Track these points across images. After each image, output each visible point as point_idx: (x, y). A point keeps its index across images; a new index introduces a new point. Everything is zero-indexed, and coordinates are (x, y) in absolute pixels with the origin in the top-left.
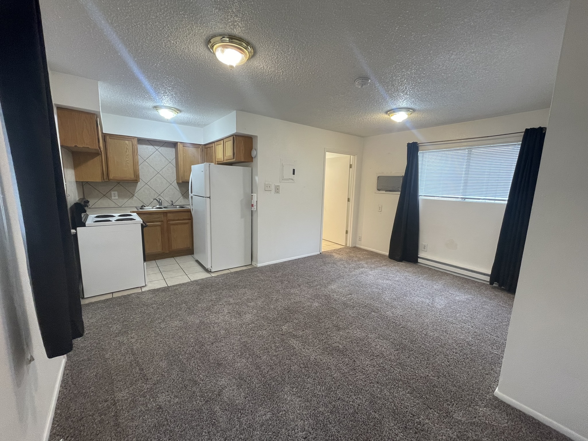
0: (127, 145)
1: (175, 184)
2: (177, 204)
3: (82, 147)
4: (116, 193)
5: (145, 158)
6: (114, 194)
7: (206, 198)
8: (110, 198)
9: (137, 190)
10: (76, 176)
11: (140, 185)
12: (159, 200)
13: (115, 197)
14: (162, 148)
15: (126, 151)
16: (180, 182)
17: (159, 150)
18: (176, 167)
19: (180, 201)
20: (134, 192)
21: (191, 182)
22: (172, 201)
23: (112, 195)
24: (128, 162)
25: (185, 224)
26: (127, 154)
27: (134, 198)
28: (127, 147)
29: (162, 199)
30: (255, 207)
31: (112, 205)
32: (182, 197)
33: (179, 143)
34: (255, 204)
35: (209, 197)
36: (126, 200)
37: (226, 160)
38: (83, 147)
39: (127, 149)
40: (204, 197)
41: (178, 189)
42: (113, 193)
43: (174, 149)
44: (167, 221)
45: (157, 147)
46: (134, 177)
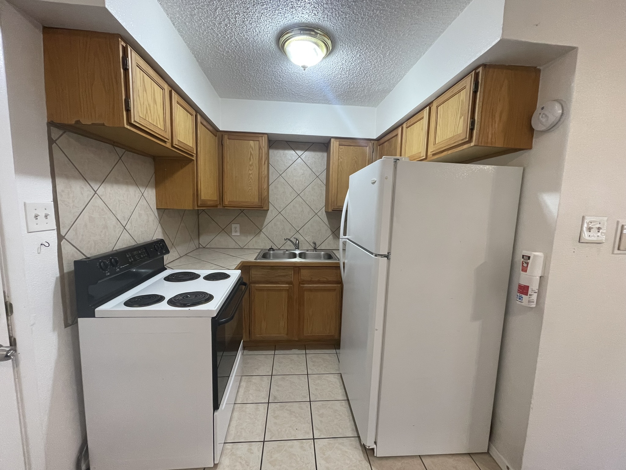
0: (252, 148)
1: (323, 214)
2: (323, 247)
3: (90, 123)
4: (238, 226)
5: (281, 171)
6: (236, 228)
7: (379, 258)
8: (229, 233)
9: (265, 223)
10: (159, 199)
11: (271, 214)
12: (294, 240)
13: (236, 232)
14: (307, 153)
15: (250, 159)
16: (330, 210)
17: (303, 157)
18: (326, 185)
19: (328, 244)
20: (262, 225)
21: (347, 211)
22: (315, 244)
23: (233, 229)
24: (251, 176)
25: (329, 290)
26: (251, 163)
27: (262, 235)
28: (252, 152)
29: (301, 238)
30: (534, 297)
31: (232, 245)
32: (331, 237)
33: (332, 140)
34: (534, 286)
35: (387, 256)
36: (249, 238)
37: (434, 155)
38: (93, 124)
39: (251, 154)
40: (372, 253)
41: (327, 223)
42: (233, 226)
43: (325, 154)
44: (300, 283)
45: (300, 152)
46: (259, 201)
